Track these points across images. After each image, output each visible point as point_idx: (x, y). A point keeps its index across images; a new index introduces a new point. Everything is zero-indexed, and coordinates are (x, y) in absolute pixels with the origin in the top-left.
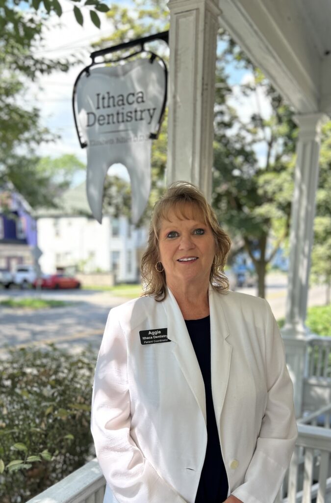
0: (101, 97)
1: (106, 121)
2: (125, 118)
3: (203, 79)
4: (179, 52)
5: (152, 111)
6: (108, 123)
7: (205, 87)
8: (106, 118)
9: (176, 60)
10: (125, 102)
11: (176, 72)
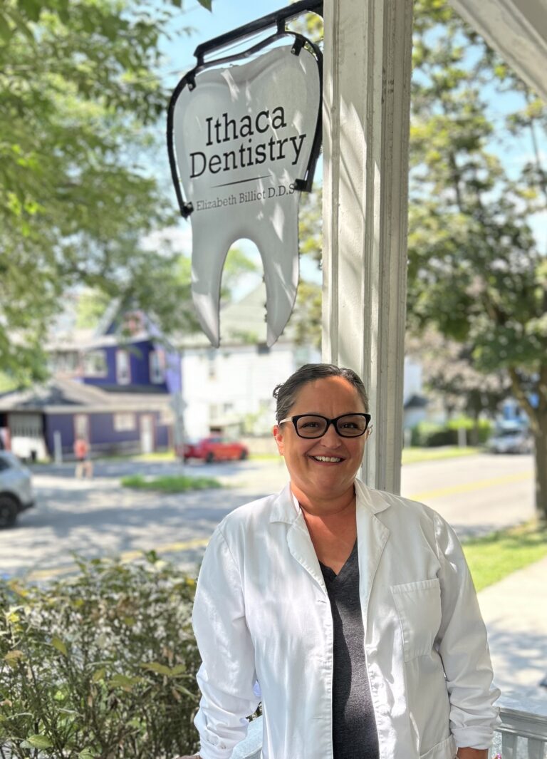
0: (213, 123)
1: (223, 165)
2: (254, 156)
3: (384, 71)
4: (341, 28)
5: (298, 141)
6: (227, 169)
7: (389, 87)
8: (223, 159)
9: (335, 42)
10: (254, 129)
11: (336, 63)
